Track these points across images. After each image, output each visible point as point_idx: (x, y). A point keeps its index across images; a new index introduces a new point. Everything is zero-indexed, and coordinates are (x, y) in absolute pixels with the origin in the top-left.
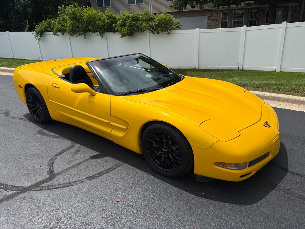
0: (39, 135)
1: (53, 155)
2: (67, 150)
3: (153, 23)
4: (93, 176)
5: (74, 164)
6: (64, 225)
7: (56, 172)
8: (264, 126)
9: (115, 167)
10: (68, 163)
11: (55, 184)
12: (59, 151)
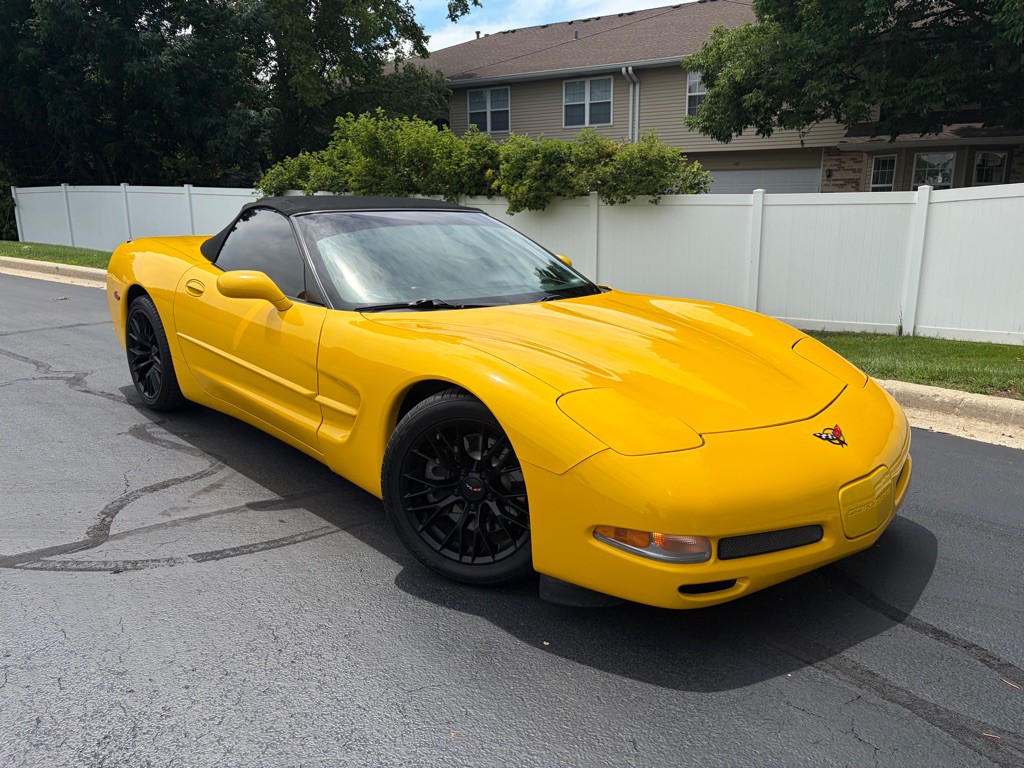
0: (129, 437)
1: (134, 490)
2: (187, 479)
3: (607, 169)
4: (217, 552)
5: (183, 517)
6: (44, 666)
7: (113, 531)
8: (820, 437)
9: (299, 538)
10: (164, 513)
11: (89, 559)
12: (161, 480)
